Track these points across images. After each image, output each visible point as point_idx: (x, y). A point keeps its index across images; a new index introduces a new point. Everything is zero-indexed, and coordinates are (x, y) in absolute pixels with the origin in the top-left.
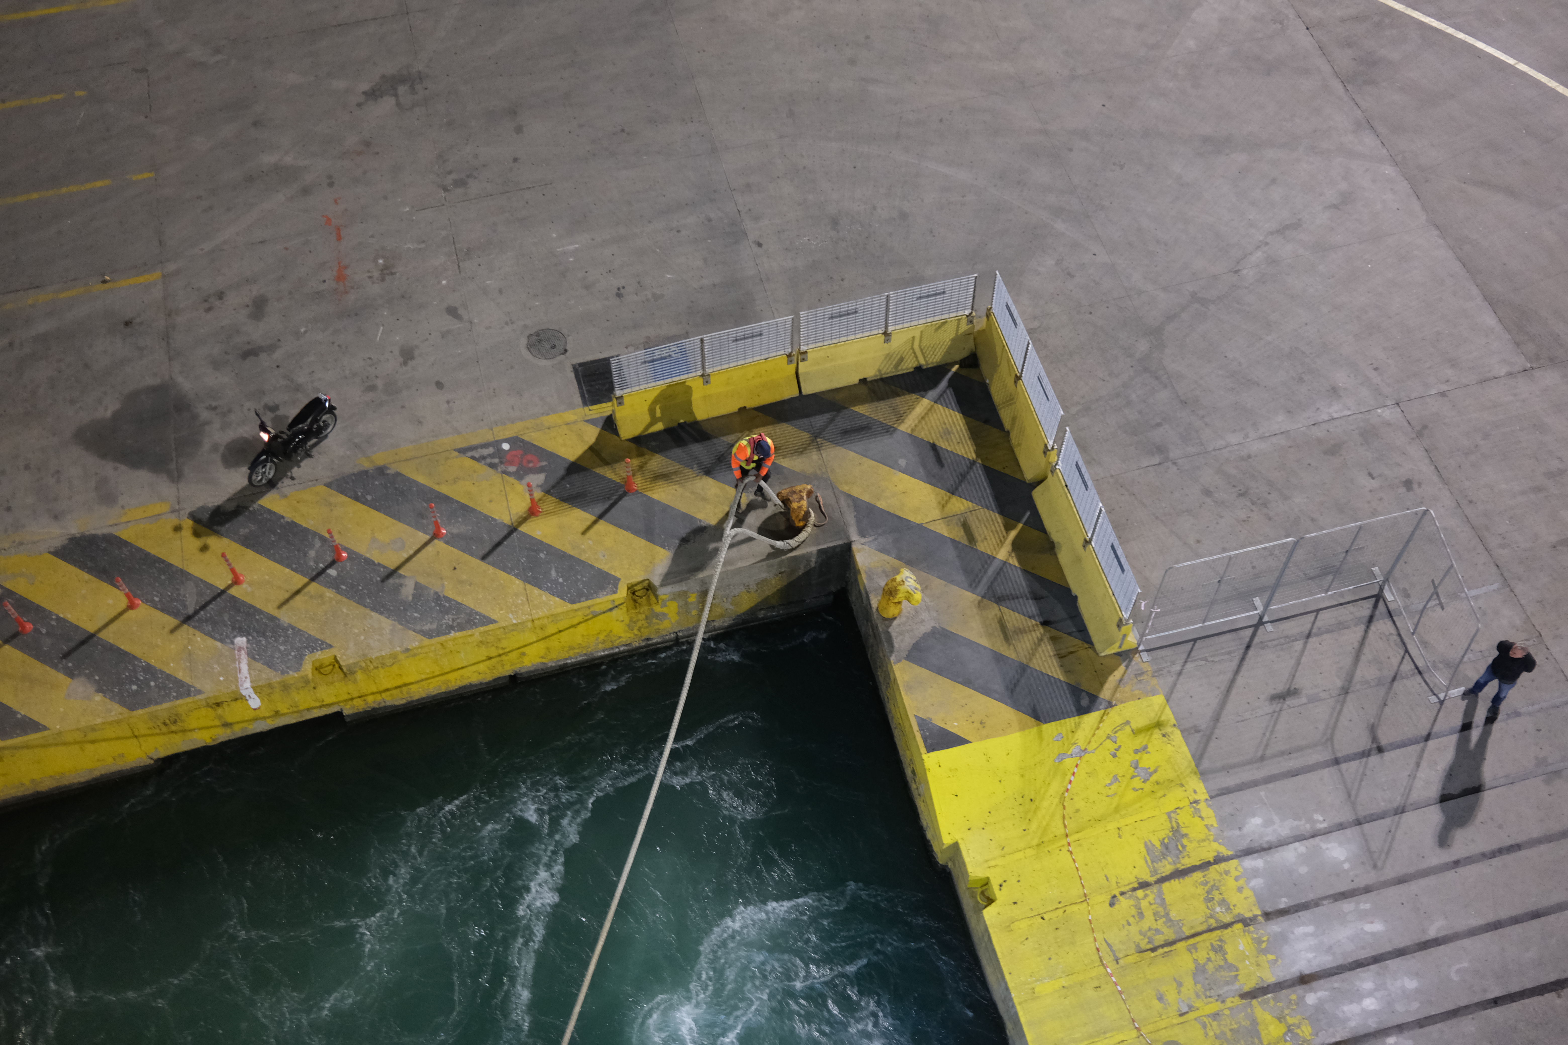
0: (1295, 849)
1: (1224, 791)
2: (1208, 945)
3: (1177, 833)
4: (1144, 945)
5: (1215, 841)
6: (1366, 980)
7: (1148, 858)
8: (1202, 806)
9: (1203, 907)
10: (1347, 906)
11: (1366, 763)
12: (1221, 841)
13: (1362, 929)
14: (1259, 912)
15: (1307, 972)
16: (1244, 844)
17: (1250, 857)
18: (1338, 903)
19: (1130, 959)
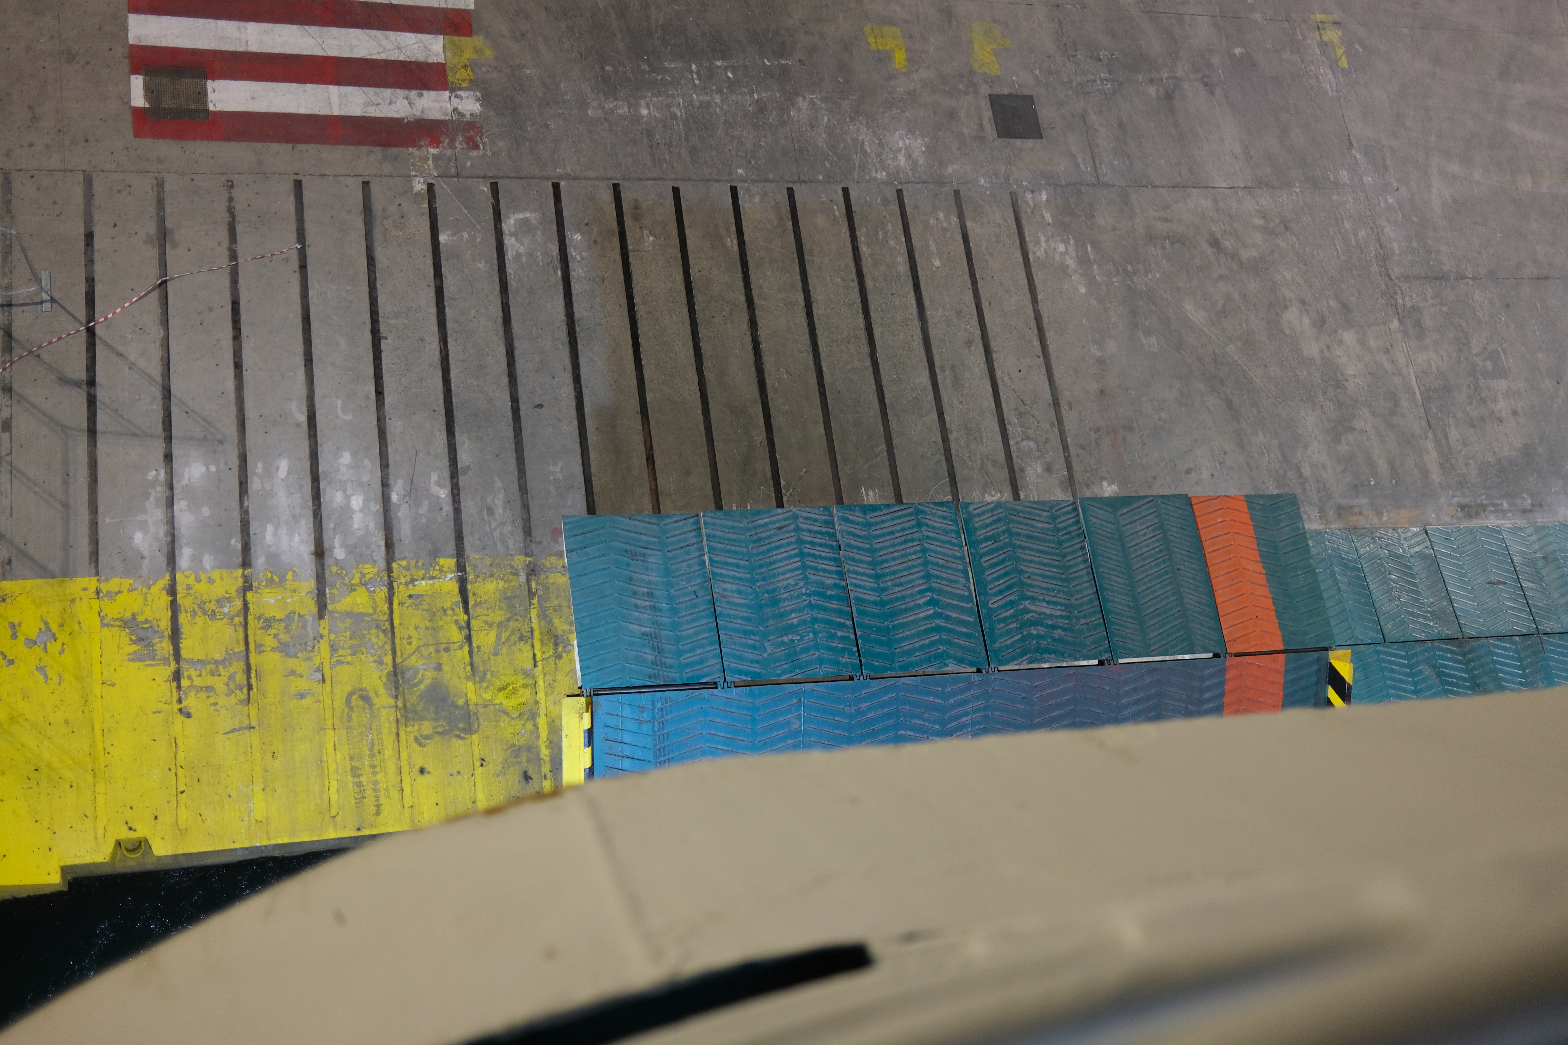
0: (181, 511)
1: (94, 559)
2: (260, 632)
3: (129, 624)
4: (242, 695)
5: (149, 588)
6: (333, 497)
7: (148, 663)
8: (104, 587)
9: (218, 623)
10: (255, 484)
11: (103, 404)
12: (151, 582)
13: (282, 480)
14: (240, 571)
15: (313, 548)
16: (162, 561)
17: (177, 558)
18: (250, 492)
19: (253, 713)
